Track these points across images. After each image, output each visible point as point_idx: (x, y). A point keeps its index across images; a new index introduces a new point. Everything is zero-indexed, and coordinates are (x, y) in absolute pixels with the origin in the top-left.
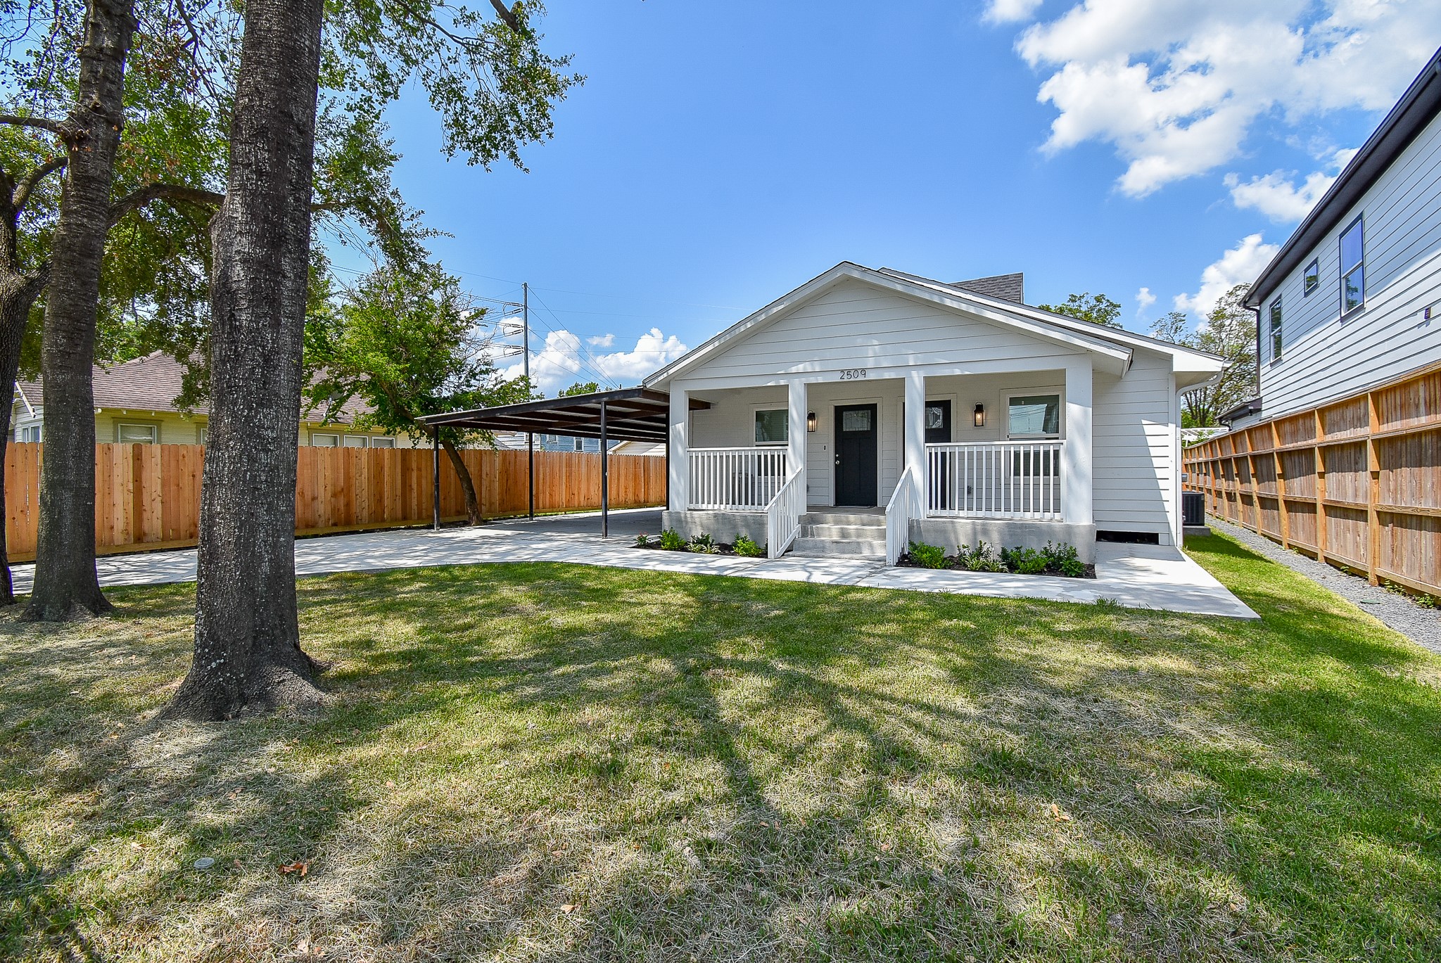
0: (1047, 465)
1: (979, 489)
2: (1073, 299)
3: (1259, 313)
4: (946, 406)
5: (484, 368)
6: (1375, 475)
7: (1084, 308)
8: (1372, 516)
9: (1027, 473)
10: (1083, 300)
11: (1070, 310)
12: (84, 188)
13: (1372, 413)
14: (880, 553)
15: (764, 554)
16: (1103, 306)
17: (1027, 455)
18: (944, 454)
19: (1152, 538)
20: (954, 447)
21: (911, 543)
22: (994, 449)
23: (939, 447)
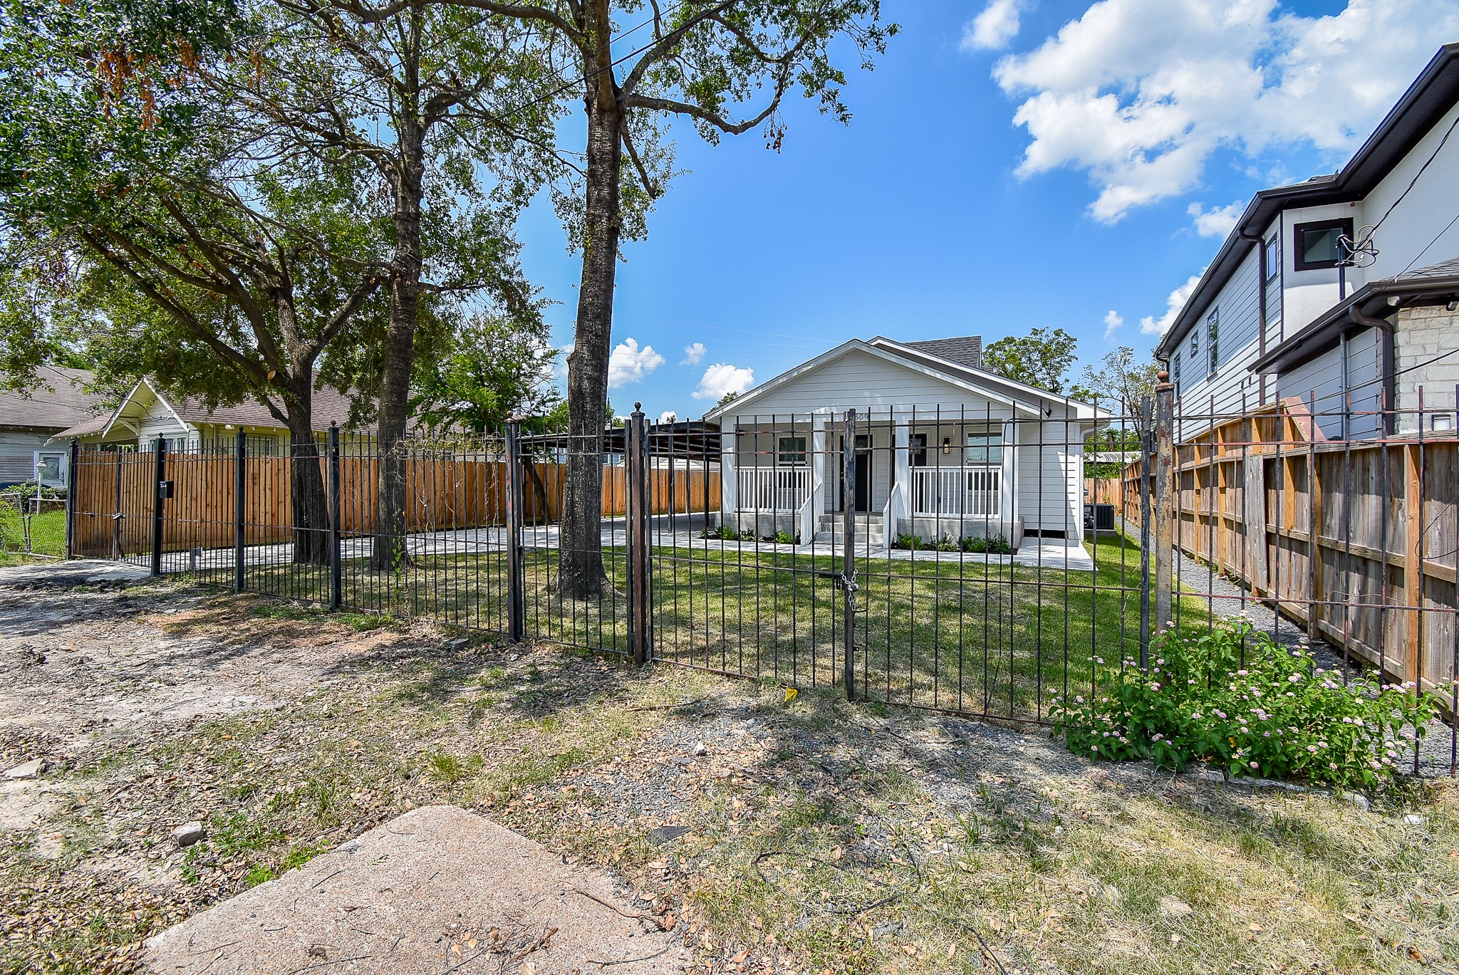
0: (989, 482)
1: (945, 499)
2: (1035, 332)
3: (1168, 364)
4: (923, 438)
5: (552, 397)
6: (1198, 492)
7: (1045, 341)
8: (1197, 518)
9: (976, 488)
10: (1044, 334)
11: (1032, 343)
12: (407, 304)
13: (1196, 452)
14: (880, 541)
15: (798, 542)
16: (1061, 340)
17: (977, 475)
18: (921, 474)
19: (1060, 535)
20: (929, 470)
21: (899, 535)
22: (955, 471)
23: (919, 469)
